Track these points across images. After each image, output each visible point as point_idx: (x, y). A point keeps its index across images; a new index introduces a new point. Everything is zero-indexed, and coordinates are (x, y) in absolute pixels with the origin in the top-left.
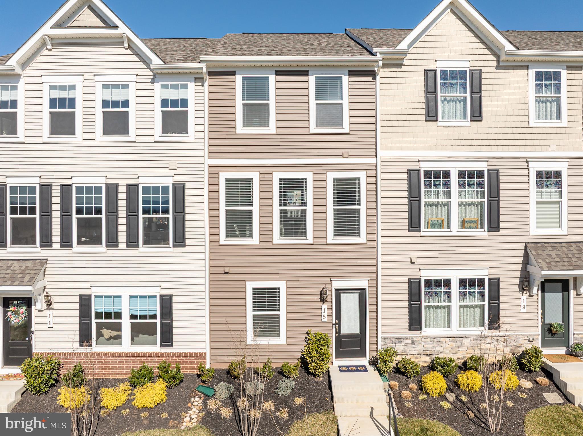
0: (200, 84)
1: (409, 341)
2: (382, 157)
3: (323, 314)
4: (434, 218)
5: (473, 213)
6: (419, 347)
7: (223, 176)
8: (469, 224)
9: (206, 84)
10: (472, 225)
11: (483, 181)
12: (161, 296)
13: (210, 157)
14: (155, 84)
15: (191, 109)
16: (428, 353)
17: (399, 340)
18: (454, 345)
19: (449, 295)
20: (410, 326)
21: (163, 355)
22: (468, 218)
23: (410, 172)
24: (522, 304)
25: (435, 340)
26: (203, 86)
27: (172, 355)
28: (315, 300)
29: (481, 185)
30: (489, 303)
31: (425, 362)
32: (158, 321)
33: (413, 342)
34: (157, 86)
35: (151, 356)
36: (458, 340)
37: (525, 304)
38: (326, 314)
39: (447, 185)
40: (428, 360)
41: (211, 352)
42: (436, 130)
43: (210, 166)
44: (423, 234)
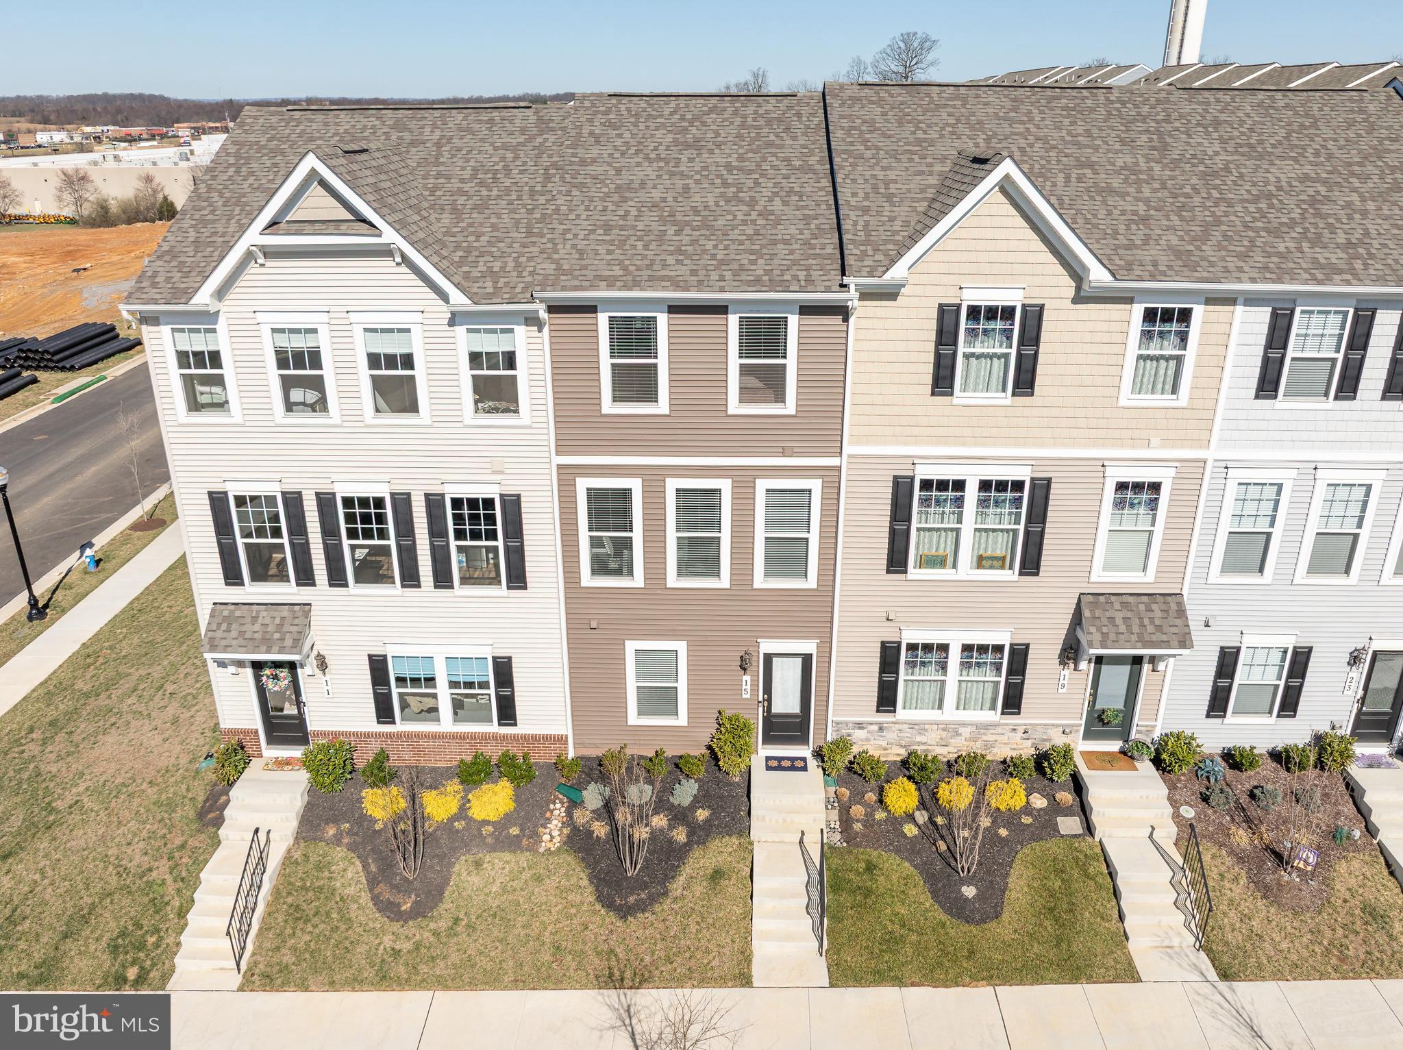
0: (536, 328)
1: (876, 728)
2: (850, 456)
3: (744, 687)
4: (933, 552)
5: (999, 546)
6: (891, 736)
7: (583, 485)
8: (990, 562)
9: (546, 329)
10: (995, 563)
11: (1021, 498)
12: (494, 658)
13: (558, 453)
14: (457, 328)
15: (521, 372)
16: (903, 743)
17: (860, 726)
18: (944, 734)
19: (943, 667)
20: (878, 707)
21: (504, 738)
22: (989, 553)
23: (897, 481)
24: (1061, 681)
25: (916, 727)
26: (540, 331)
27: (516, 738)
28: (733, 668)
29: (1017, 502)
30: (1007, 679)
31: (898, 755)
32: (492, 691)
33: (881, 729)
34: (460, 330)
35: (485, 738)
36: (951, 729)
37: (1066, 682)
38: (749, 687)
39: (959, 502)
40: (903, 753)
41: (574, 734)
42: (948, 411)
43: (560, 467)
44: (909, 576)
